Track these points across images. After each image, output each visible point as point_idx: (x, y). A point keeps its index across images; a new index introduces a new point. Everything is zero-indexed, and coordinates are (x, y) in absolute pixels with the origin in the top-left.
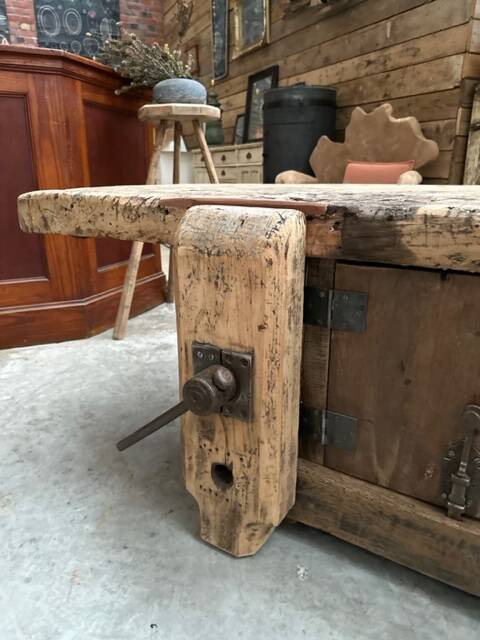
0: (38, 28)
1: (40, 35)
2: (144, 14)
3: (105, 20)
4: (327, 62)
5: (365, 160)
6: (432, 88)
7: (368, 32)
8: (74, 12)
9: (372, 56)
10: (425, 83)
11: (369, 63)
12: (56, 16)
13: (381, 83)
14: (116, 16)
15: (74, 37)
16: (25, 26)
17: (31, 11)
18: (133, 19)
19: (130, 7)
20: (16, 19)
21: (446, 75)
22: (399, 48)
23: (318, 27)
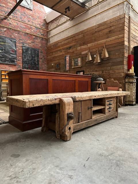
0: (22, 58)
1: (23, 60)
2: (43, 56)
3: (36, 57)
4: (96, 71)
5: (110, 87)
6: (119, 77)
7: (105, 68)
8: (30, 55)
9: (106, 71)
10: (117, 76)
11: (106, 72)
12: (26, 56)
13: (108, 75)
14: (38, 56)
15: (30, 60)
16: (20, 57)
17: (22, 55)
18: (41, 57)
19: (41, 55)
20: (18, 56)
21: (121, 75)
22: (112, 71)
23: (94, 66)
